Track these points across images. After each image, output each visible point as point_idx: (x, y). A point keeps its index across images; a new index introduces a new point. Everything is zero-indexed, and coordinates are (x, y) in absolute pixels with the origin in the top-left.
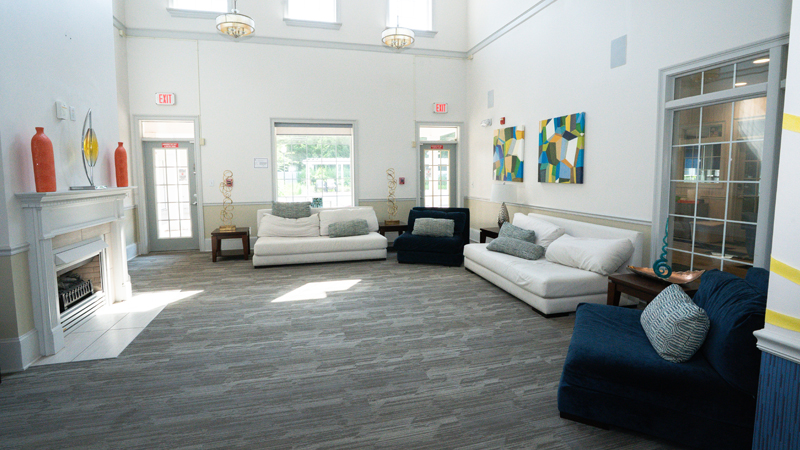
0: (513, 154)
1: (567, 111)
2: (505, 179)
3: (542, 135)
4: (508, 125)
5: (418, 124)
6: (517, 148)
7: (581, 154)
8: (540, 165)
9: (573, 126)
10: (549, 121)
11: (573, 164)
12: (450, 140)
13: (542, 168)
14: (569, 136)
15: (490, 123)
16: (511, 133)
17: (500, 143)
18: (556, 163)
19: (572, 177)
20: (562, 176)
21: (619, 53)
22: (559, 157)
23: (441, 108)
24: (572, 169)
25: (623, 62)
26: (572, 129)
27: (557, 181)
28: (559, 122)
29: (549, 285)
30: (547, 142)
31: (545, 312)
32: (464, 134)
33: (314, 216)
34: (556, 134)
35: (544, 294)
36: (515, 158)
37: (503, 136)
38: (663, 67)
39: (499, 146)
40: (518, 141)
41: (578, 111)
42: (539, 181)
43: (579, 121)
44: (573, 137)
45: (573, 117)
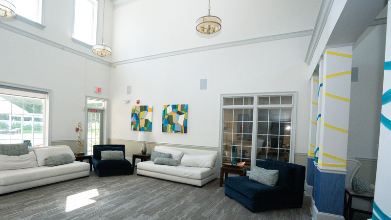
0: (146, 118)
1: (179, 103)
2: (140, 130)
3: (165, 111)
4: (142, 104)
5: (87, 97)
6: (148, 116)
7: (186, 121)
8: (163, 125)
9: (182, 110)
10: (168, 106)
11: (182, 125)
12: (101, 108)
13: (164, 126)
14: (180, 113)
15: (128, 102)
16: (144, 108)
17: (136, 112)
18: (173, 124)
19: (182, 130)
20: (176, 130)
21: (204, 84)
22: (174, 121)
23: (99, 90)
24: (182, 127)
25: (206, 88)
26: (181, 110)
27: (174, 132)
28: (175, 107)
29: (202, 174)
30: (167, 115)
31: (200, 185)
32: (109, 105)
33: (31, 153)
34: (173, 112)
35: (200, 178)
36: (147, 121)
37: (139, 109)
38: (223, 93)
39: (136, 114)
40: (149, 113)
41: (185, 103)
42: (163, 131)
43: (185, 108)
44: (182, 114)
45: (182, 106)
